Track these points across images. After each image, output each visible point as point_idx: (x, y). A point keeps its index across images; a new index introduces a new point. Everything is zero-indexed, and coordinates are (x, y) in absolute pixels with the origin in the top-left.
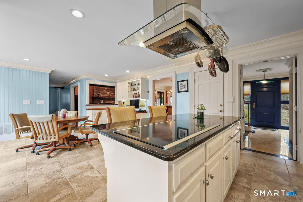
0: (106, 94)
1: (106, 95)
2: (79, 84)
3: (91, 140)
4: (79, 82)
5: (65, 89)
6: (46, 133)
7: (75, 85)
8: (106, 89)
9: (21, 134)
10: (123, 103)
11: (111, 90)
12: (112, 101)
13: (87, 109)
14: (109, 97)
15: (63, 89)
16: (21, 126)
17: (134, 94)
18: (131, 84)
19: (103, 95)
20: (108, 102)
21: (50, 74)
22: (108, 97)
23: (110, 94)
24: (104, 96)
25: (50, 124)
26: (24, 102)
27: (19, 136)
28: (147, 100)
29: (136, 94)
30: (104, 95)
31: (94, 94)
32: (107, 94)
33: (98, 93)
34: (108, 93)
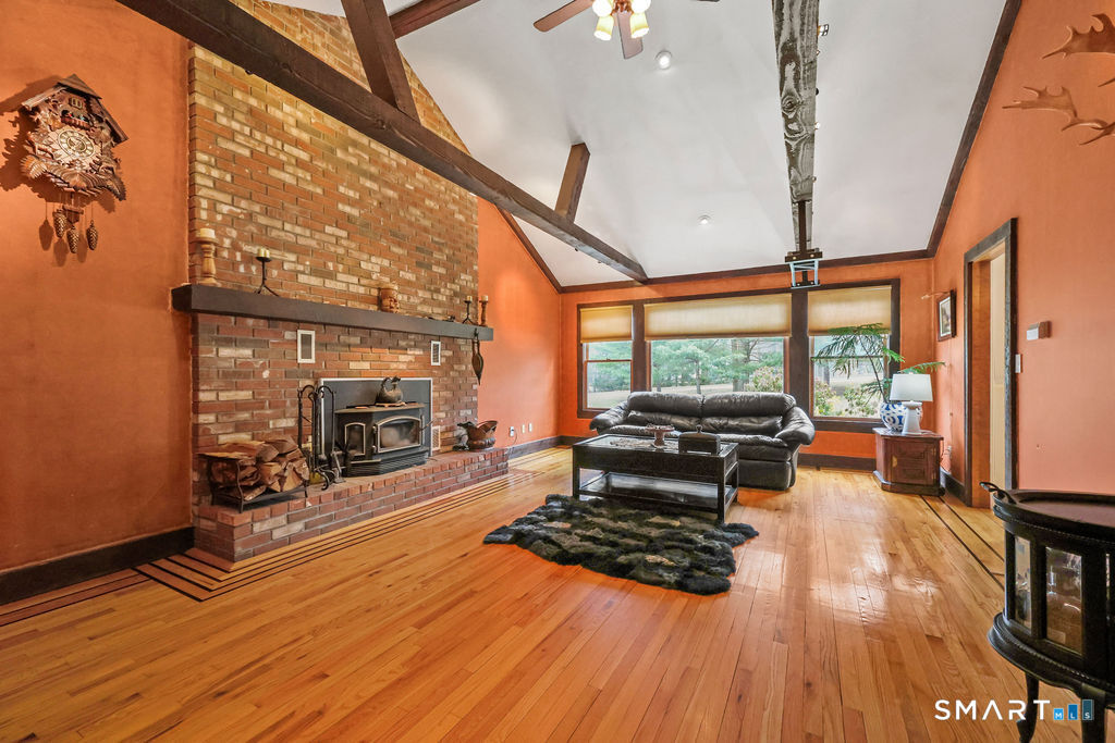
0: (349, 271)
1: (344, 282)
8: (349, 218)
14: (379, 301)
19: (314, 272)
20: (373, 353)
22: (373, 308)
23: (383, 271)
24: (330, 284)
30: (332, 276)
31: (198, 245)
32: (355, 269)
33: (268, 247)
34: (374, 265)
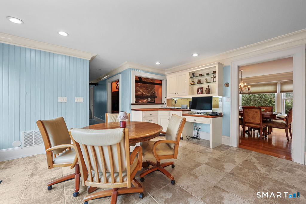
2: (120, 77)
3: (164, 167)
4: (120, 74)
5: (99, 86)
6: (106, 169)
7: (115, 78)
8: (139, 86)
9: (55, 157)
10: (175, 101)
11: (144, 87)
12: (145, 100)
13: (132, 110)
15: (97, 86)
16: (56, 144)
17: (198, 89)
18: (193, 75)
21: (90, 61)
22: (141, 95)
23: (143, 91)
24: (137, 93)
25: (116, 150)
26: (60, 99)
27: (53, 163)
28: (224, 98)
29: (202, 88)
30: (137, 92)
32: (139, 91)
34: (141, 90)
